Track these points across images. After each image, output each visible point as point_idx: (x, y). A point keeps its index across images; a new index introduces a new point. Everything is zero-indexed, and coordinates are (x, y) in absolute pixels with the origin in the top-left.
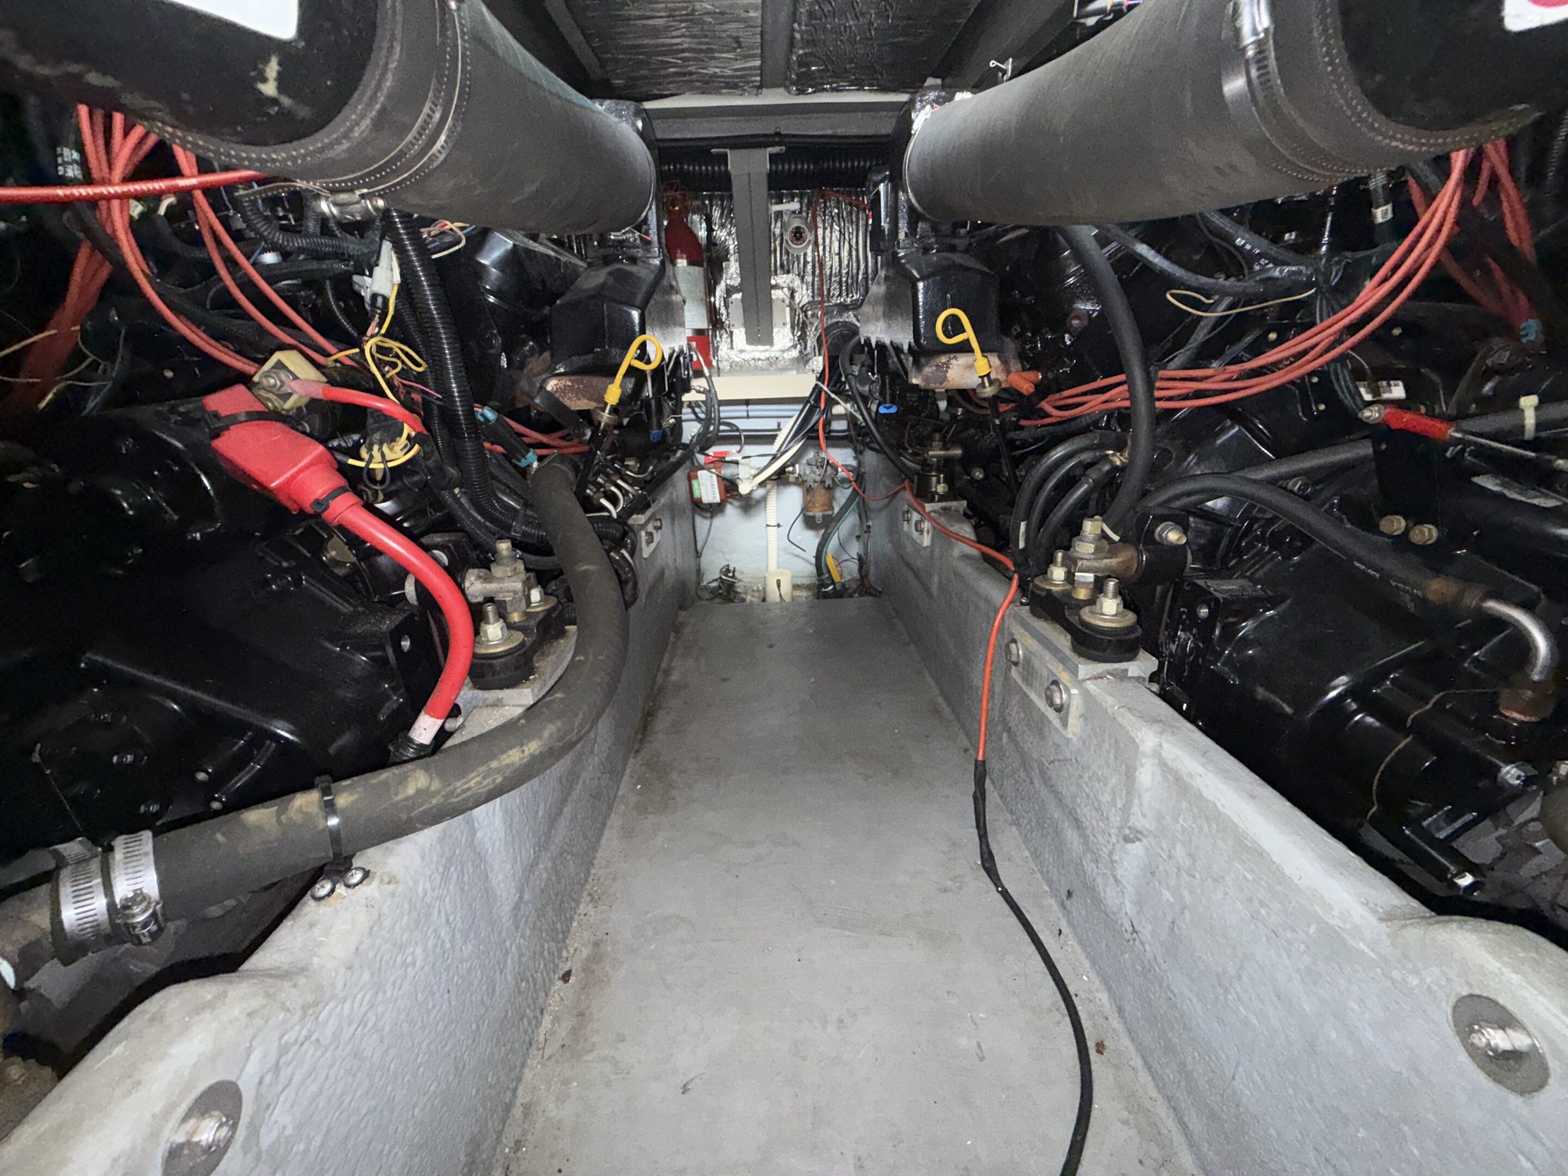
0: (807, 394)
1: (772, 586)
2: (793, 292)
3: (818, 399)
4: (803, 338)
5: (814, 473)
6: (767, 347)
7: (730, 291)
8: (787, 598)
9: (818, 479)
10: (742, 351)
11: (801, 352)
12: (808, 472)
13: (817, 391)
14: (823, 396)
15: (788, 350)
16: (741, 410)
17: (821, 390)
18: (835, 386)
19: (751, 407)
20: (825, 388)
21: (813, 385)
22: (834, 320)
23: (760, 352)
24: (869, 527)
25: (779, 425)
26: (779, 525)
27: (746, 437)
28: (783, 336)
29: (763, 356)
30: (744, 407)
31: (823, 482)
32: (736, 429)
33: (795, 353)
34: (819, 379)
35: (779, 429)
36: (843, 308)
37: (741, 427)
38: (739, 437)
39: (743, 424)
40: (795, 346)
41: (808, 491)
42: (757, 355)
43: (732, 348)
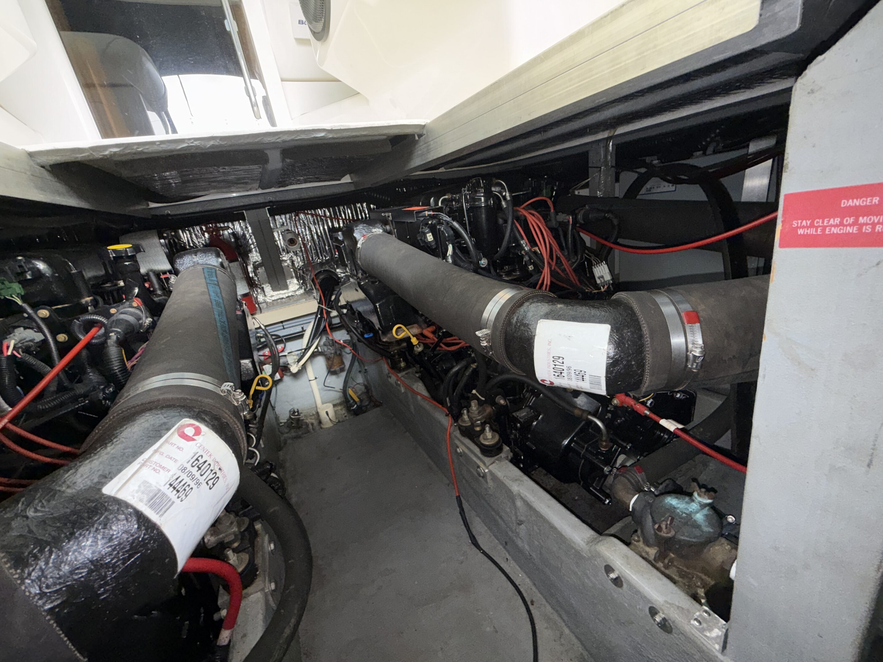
0: (316, 310)
1: (323, 415)
2: (293, 262)
3: (322, 314)
4: (304, 283)
5: (330, 349)
6: (285, 291)
7: (256, 268)
8: (333, 419)
9: (333, 352)
10: (272, 296)
11: (305, 290)
12: (326, 350)
13: (320, 310)
14: (324, 310)
15: (298, 290)
16: (280, 326)
17: (322, 309)
18: (328, 305)
19: (284, 324)
20: (324, 307)
21: (317, 307)
22: (319, 270)
23: (283, 294)
24: (366, 370)
25: (303, 328)
26: (316, 378)
27: (285, 339)
28: (294, 285)
29: (284, 296)
30: (281, 324)
31: (336, 352)
32: (278, 336)
33: (302, 291)
34: (319, 303)
35: (304, 331)
36: (322, 264)
37: (281, 335)
38: (282, 340)
39: (282, 333)
40: (301, 288)
41: (328, 359)
42: (281, 296)
43: (265, 296)
